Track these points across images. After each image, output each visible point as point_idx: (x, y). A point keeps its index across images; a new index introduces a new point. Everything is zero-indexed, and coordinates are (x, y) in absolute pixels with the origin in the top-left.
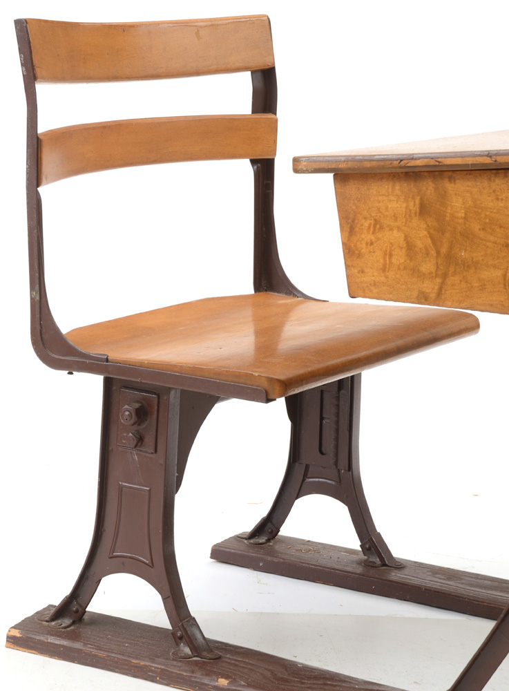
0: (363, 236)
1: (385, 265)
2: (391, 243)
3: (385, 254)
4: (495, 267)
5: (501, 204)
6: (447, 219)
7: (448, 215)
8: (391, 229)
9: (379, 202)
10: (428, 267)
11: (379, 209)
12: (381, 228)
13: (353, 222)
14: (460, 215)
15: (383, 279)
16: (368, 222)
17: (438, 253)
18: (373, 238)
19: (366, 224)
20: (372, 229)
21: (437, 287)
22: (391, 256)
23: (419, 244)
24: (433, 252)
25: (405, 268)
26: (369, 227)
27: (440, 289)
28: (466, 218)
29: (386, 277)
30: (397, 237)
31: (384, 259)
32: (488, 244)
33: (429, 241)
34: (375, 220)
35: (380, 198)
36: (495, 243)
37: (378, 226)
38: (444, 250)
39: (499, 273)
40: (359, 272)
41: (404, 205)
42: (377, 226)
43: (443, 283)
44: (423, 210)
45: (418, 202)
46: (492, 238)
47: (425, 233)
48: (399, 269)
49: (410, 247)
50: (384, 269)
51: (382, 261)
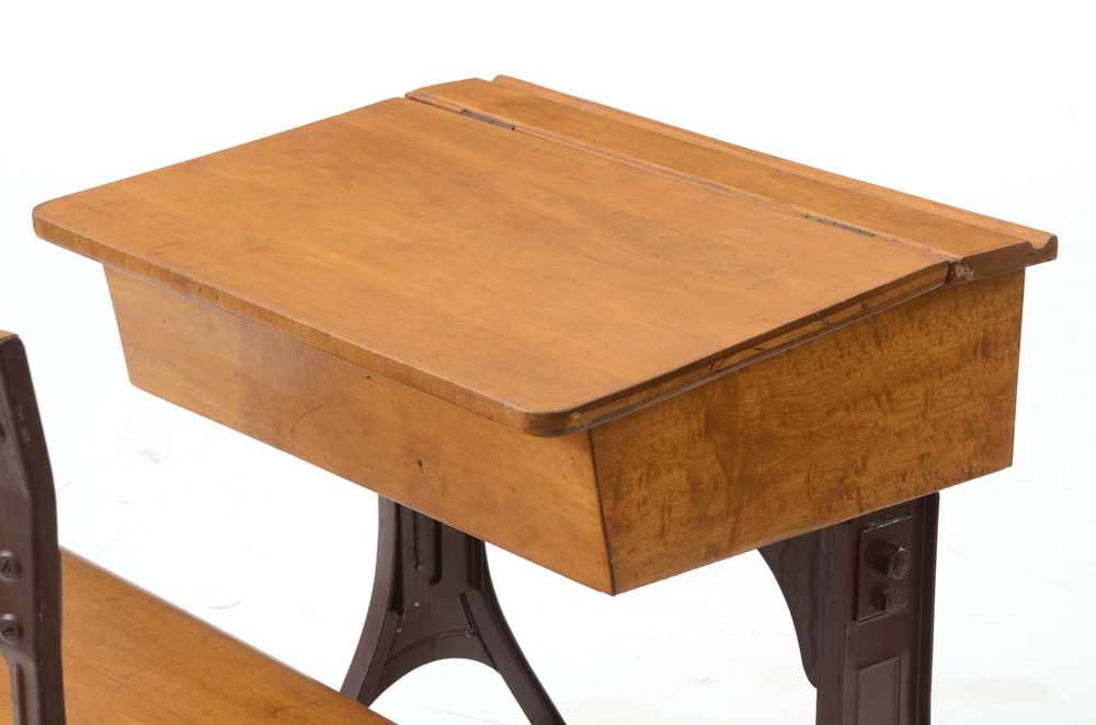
0: (633, 496)
1: (663, 525)
2: (670, 491)
3: (663, 510)
4: (796, 471)
5: (803, 381)
6: (740, 426)
7: (741, 420)
8: (670, 470)
9: (652, 435)
10: (717, 506)
11: (652, 446)
12: (657, 474)
13: (619, 480)
14: (754, 415)
15: (661, 549)
16: (639, 471)
17: (730, 480)
18: (646, 493)
19: (637, 476)
20: (644, 480)
21: (729, 531)
22: (670, 509)
23: (706, 477)
24: (724, 483)
25: (688, 521)
26: (641, 480)
27: (733, 532)
28: (761, 417)
29: (665, 544)
30: (676, 478)
31: (662, 519)
32: (788, 442)
33: (718, 467)
34: (649, 465)
35: (654, 429)
36: (797, 437)
37: (652, 473)
38: (736, 474)
39: (801, 478)
40: (629, 554)
41: (686, 428)
42: (652, 471)
43: (736, 522)
44: (710, 425)
45: (702, 416)
46: (792, 433)
47: (713, 457)
48: (681, 524)
49: (694, 485)
50: (661, 535)
51: (659, 523)
